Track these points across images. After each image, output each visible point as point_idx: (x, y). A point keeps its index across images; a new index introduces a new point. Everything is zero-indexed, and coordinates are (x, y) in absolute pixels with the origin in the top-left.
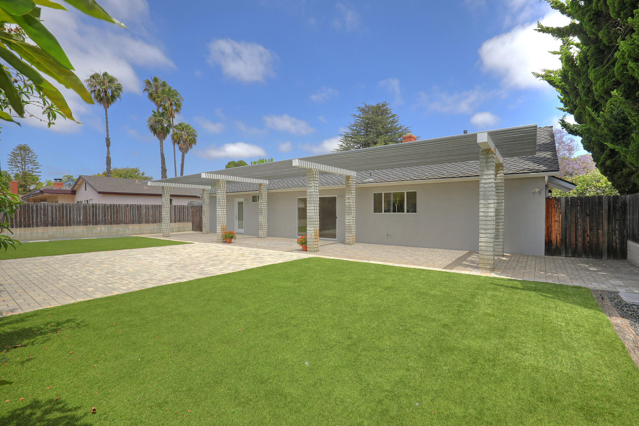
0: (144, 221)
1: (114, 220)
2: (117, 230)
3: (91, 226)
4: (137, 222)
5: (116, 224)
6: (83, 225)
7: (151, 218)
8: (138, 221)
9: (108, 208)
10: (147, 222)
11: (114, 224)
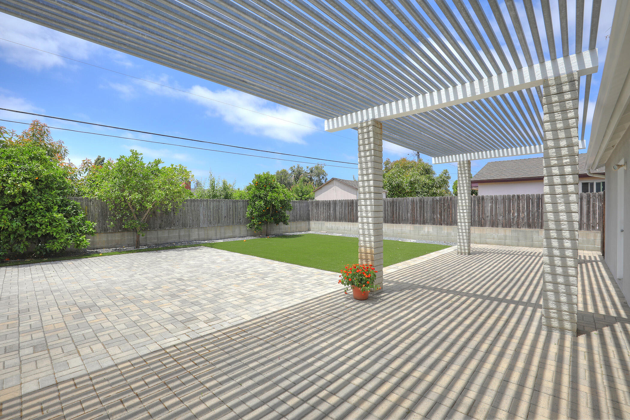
0: (488, 223)
1: (444, 219)
2: (447, 233)
3: (417, 225)
4: (477, 223)
5: (447, 224)
6: (410, 223)
7: (501, 218)
8: (479, 222)
9: (437, 203)
10: (494, 224)
11: (445, 224)
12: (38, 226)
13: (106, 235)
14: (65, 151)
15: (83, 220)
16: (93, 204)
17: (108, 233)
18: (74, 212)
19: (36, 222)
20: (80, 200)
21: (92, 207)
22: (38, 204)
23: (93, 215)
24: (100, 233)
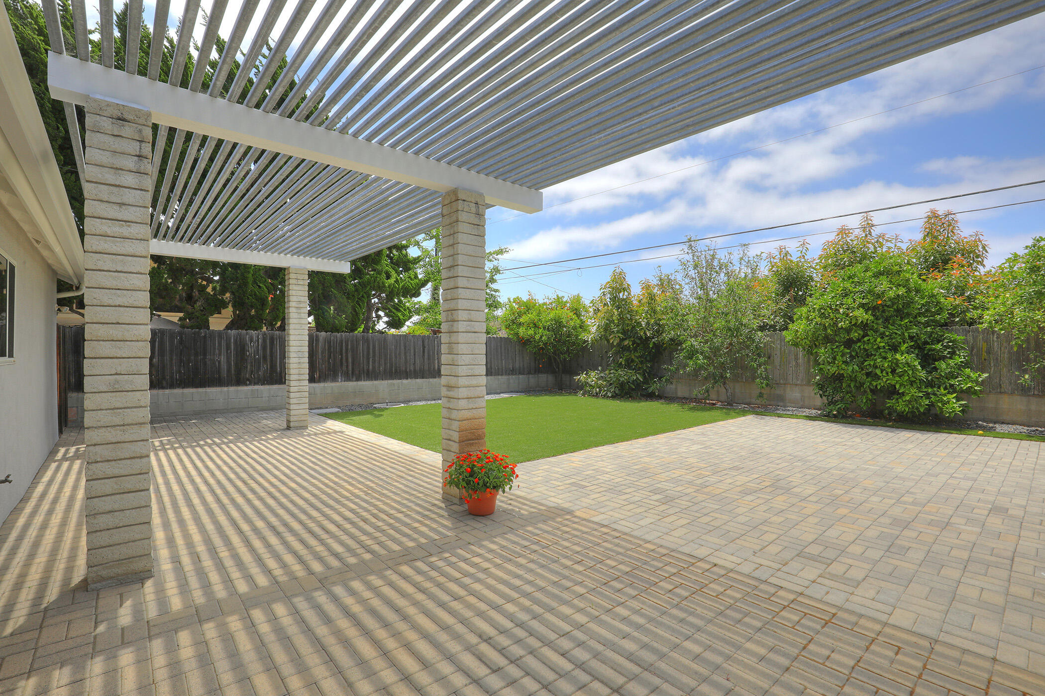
12: (878, 372)
13: (1024, 399)
14: (984, 248)
15: (960, 367)
16: (997, 338)
17: (1029, 396)
18: (949, 353)
19: (876, 367)
20: (973, 331)
21: (996, 344)
22: (879, 340)
23: (997, 359)
24: (1012, 393)
